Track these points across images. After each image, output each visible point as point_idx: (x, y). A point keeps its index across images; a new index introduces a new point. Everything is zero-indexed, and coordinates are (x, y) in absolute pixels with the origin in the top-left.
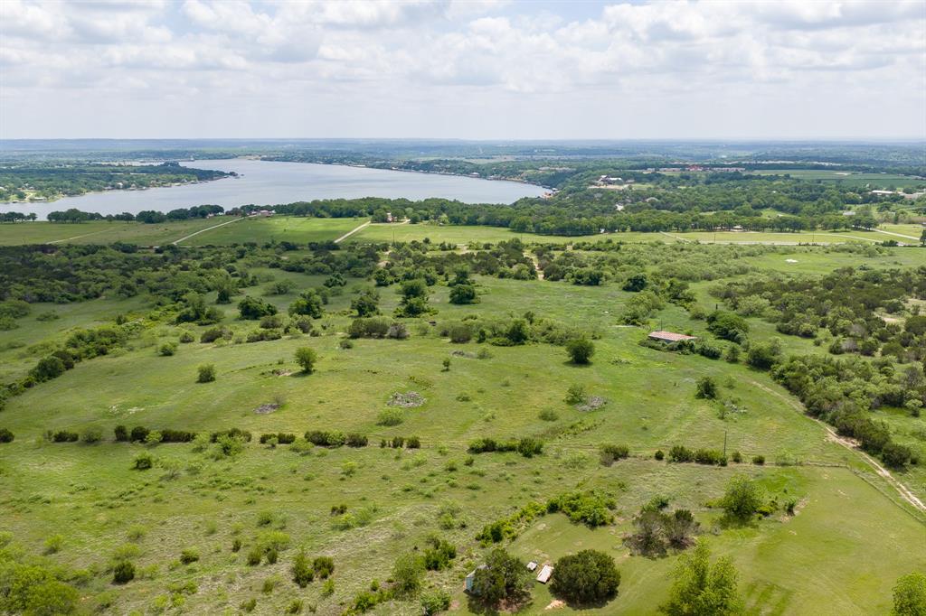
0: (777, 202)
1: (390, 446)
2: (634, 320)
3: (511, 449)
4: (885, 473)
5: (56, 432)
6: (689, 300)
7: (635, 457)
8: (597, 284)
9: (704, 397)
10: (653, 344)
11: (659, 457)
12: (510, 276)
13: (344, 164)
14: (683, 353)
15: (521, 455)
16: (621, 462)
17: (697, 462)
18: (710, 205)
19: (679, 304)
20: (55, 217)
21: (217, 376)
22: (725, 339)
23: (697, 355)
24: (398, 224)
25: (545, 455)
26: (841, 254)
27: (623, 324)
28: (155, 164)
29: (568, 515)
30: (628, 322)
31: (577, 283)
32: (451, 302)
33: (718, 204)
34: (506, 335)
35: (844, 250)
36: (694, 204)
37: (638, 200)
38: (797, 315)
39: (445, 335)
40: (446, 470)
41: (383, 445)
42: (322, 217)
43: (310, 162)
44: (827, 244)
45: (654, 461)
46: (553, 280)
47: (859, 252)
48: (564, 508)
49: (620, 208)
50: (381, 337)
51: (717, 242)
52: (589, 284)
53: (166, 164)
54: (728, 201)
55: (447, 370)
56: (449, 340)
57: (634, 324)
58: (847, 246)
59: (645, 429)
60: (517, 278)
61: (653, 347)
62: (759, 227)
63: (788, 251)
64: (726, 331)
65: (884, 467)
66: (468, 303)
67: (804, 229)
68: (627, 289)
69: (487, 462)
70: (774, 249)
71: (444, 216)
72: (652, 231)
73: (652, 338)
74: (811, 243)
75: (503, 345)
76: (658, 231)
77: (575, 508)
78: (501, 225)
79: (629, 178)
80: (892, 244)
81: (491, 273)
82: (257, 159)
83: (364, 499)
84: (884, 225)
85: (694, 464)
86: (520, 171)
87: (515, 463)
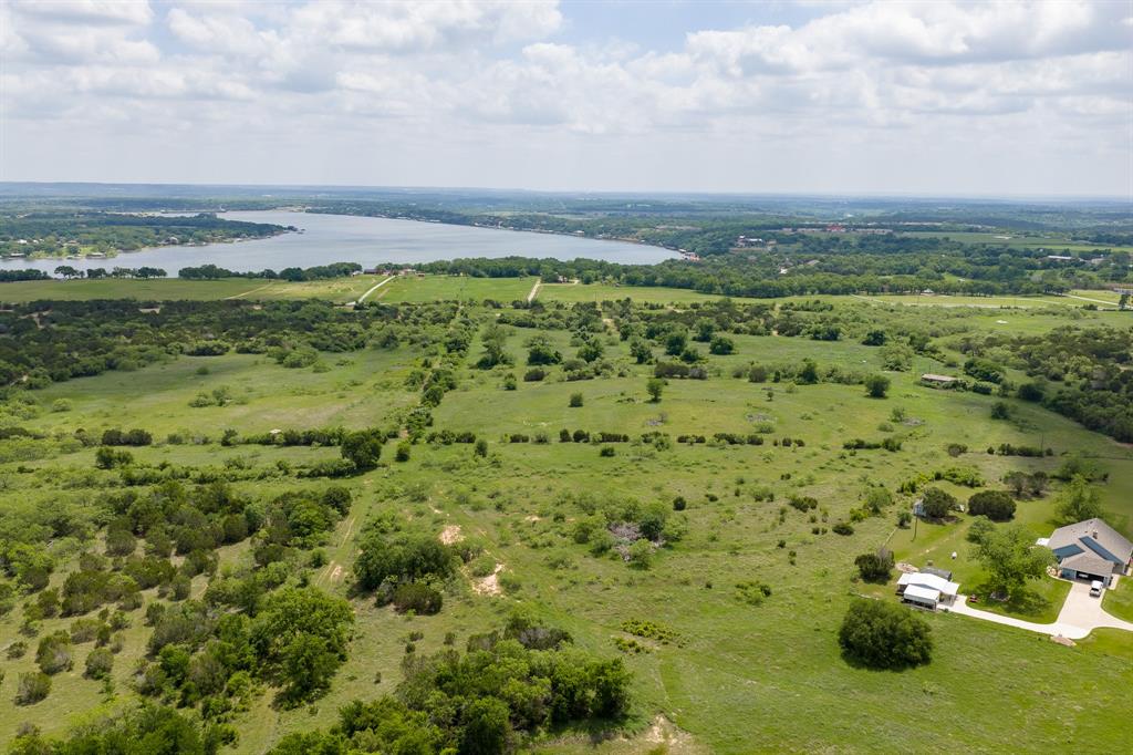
0: (954, 267)
1: (781, 445)
2: (897, 367)
3: (877, 447)
5: (511, 434)
6: (934, 352)
7: (972, 452)
8: (835, 339)
9: (998, 418)
10: (928, 383)
11: (991, 452)
12: (745, 332)
13: (412, 218)
14: (957, 390)
15: (887, 450)
16: (963, 455)
17: (1020, 455)
18: (883, 269)
19: (926, 355)
20: (187, 274)
21: (584, 403)
23: (970, 392)
24: (570, 285)
25: (903, 450)
26: (1046, 317)
27: (888, 370)
28: (188, 215)
30: (892, 368)
31: (816, 338)
33: (891, 268)
34: (800, 376)
35: (1048, 313)
36: (866, 268)
37: (799, 263)
38: (1043, 362)
39: (738, 376)
40: (839, 458)
41: (775, 444)
42: (480, 276)
43: (369, 215)
44: (1030, 307)
45: (987, 454)
46: (788, 335)
47: (1063, 315)
48: (947, 478)
49: (783, 271)
50: (684, 377)
51: (920, 305)
52: (827, 339)
53: (201, 216)
54: (901, 265)
55: (771, 399)
56: (747, 380)
57: (898, 370)
58: (1050, 310)
60: (753, 333)
61: (930, 386)
62: (949, 290)
63: (993, 314)
64: (988, 374)
66: (729, 354)
67: (996, 294)
68: (867, 343)
69: (865, 454)
70: (980, 311)
71: (610, 277)
72: (842, 294)
73: (926, 379)
74: (1011, 307)
75: (799, 384)
76: (848, 294)
77: (955, 476)
79: (770, 239)
80: (1092, 307)
82: (300, 211)
83: (796, 472)
86: (634, 229)
87: (887, 455)
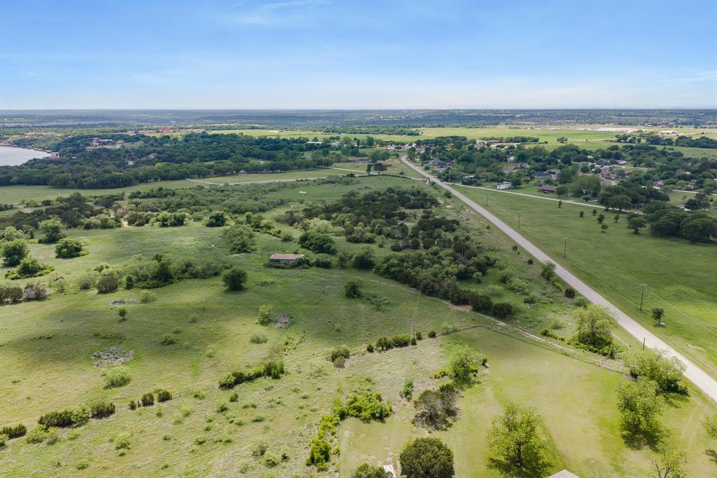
0: (253, 153)
1: (139, 406)
2: (244, 248)
3: (258, 375)
4: (502, 324)
6: (269, 228)
7: (354, 355)
8: (183, 225)
9: (353, 297)
10: (277, 264)
11: (370, 350)
12: (95, 227)
14: (304, 268)
15: (270, 378)
17: (396, 346)
18: (206, 157)
19: (262, 231)
22: (322, 252)
23: (314, 268)
25: (288, 373)
26: (328, 185)
27: (237, 253)
29: (356, 416)
30: (239, 251)
31: (164, 225)
32: (57, 257)
33: (211, 156)
34: (154, 278)
35: (329, 182)
36: (193, 157)
37: (142, 156)
39: (85, 287)
40: (218, 412)
41: (133, 407)
44: (315, 179)
45: (369, 354)
46: (138, 225)
47: (340, 183)
48: (351, 412)
49: (131, 163)
50: (15, 302)
51: (241, 184)
52: (174, 225)
55: (124, 320)
56: (96, 291)
57: (245, 251)
58: (328, 179)
59: (338, 330)
60: (104, 227)
61: (280, 268)
63: (294, 186)
64: (322, 246)
65: (498, 320)
66: (78, 256)
68: (212, 225)
69: (248, 393)
70: (284, 185)
72: (180, 179)
73: (274, 260)
74: (304, 179)
75: (154, 287)
76: (184, 179)
77: (360, 410)
78: (38, 184)
79: (118, 139)
80: (352, 176)
81: (75, 226)
83: (166, 467)
84: (335, 164)
85: (395, 349)
87: (272, 387)
